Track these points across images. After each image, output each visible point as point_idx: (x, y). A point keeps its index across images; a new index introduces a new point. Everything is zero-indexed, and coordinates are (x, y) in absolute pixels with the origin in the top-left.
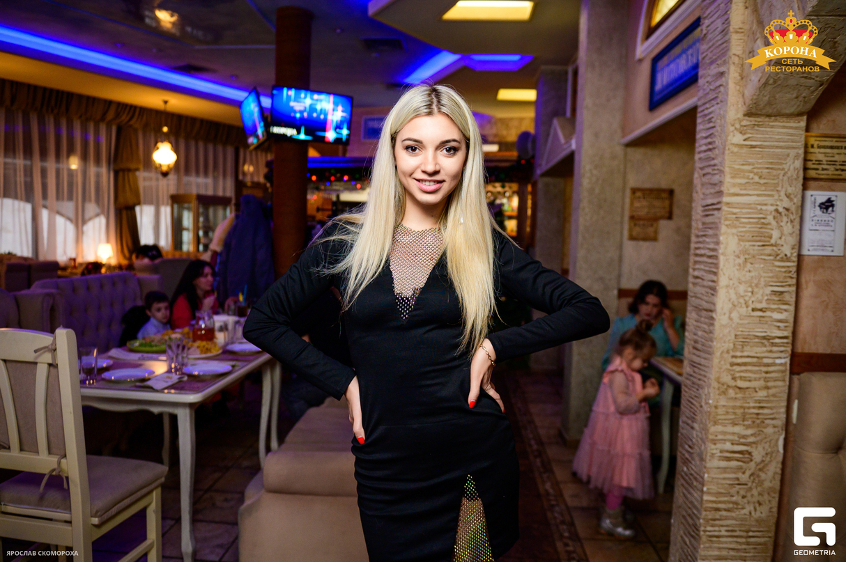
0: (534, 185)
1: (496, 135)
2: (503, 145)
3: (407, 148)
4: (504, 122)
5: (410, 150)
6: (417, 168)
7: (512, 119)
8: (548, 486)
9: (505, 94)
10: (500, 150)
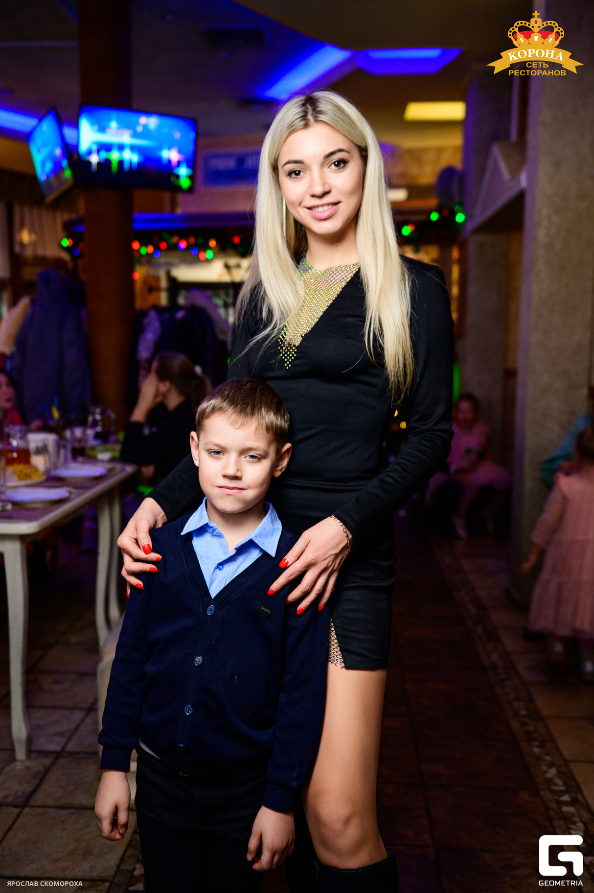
0: (463, 248)
1: (403, 175)
2: (414, 191)
3: (290, 174)
4: (416, 155)
5: (293, 175)
6: (304, 194)
7: (425, 150)
8: (495, 657)
9: (417, 111)
10: (409, 198)
